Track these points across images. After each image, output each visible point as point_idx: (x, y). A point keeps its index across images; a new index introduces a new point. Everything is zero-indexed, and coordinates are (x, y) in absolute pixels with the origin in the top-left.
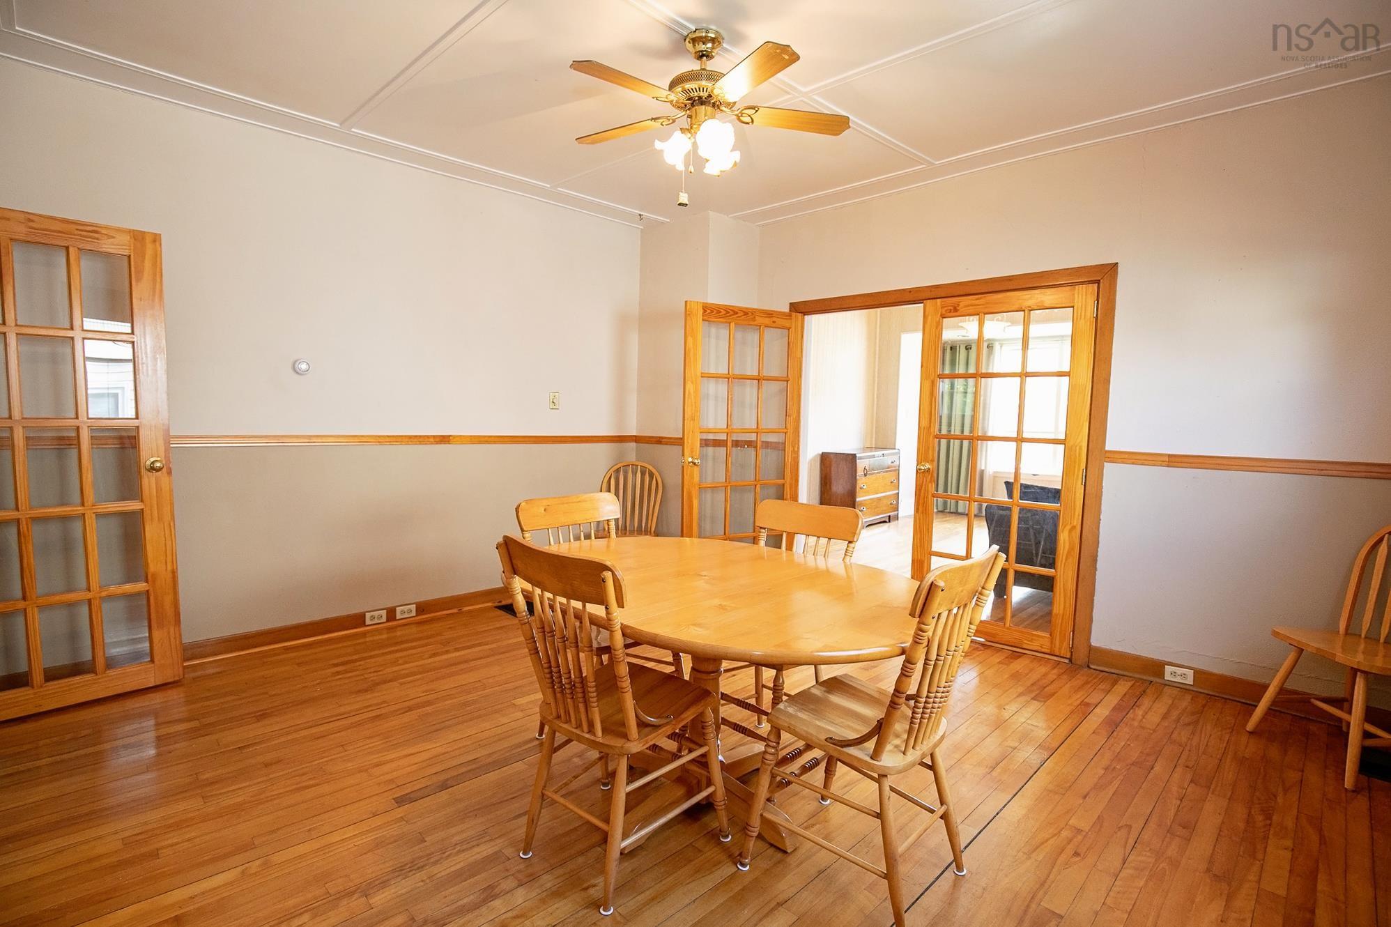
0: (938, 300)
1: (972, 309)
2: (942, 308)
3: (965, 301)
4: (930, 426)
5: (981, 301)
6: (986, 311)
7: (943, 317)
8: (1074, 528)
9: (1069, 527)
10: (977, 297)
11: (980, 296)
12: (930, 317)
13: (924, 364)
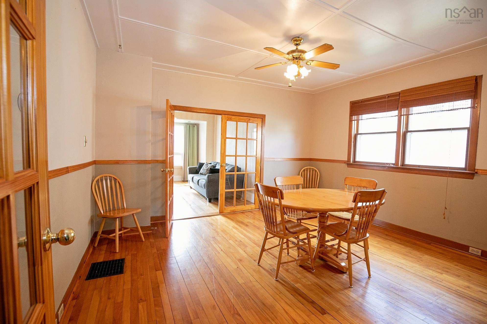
0: (226, 115)
1: (235, 120)
2: (227, 118)
3: (233, 117)
4: (224, 153)
5: (237, 118)
6: (239, 121)
7: (227, 120)
8: (259, 177)
9: (258, 177)
10: (236, 116)
11: (237, 116)
12: (224, 120)
13: (222, 134)
